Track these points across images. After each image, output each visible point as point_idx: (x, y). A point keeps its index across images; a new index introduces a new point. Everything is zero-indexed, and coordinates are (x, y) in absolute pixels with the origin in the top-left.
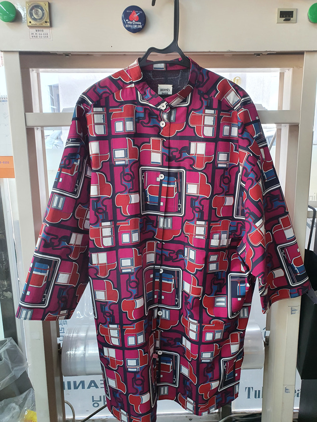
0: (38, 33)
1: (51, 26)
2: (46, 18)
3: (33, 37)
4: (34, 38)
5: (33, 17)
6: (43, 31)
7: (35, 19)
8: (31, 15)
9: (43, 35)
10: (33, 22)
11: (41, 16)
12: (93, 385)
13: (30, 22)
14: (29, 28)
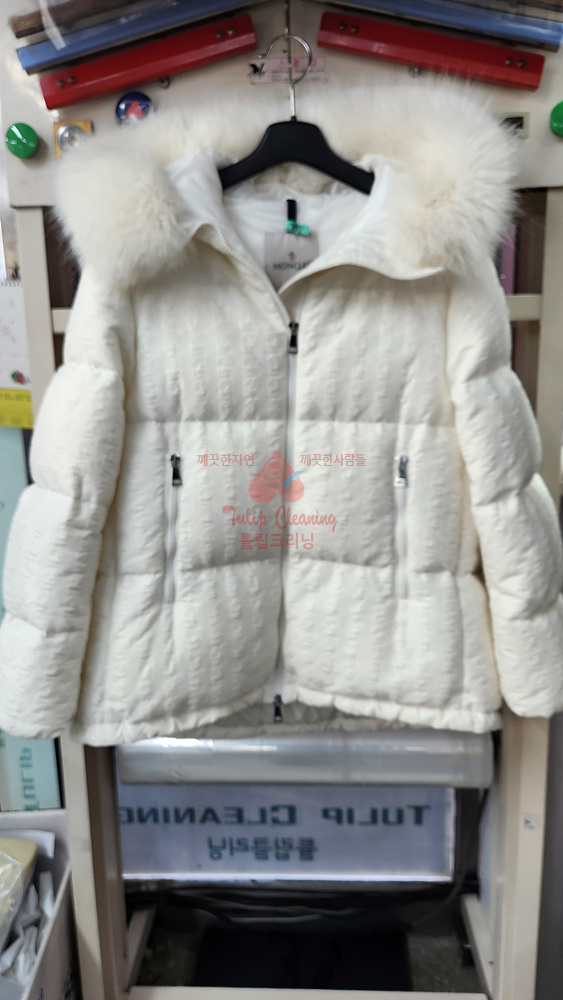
12: (210, 816)
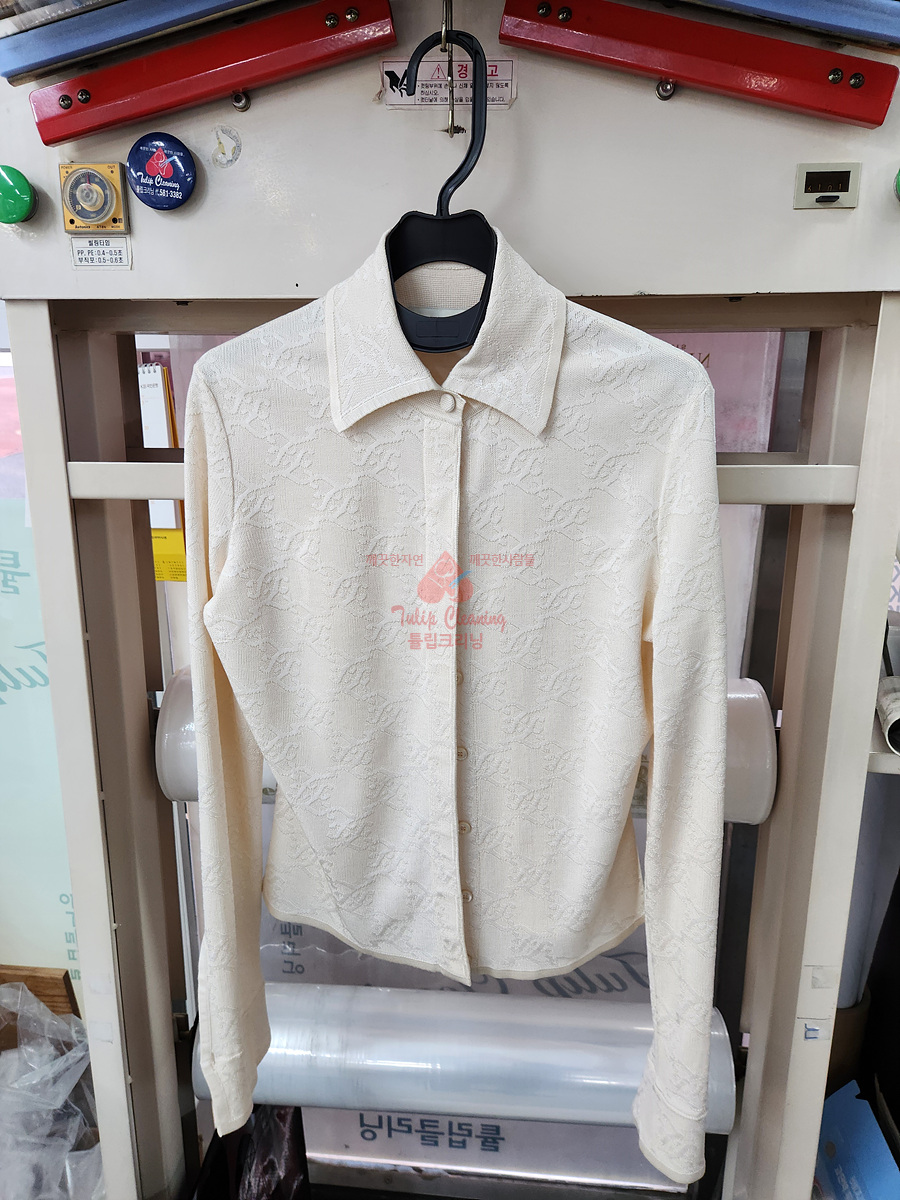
0: (95, 249)
1: (129, 230)
2: (115, 208)
3: (81, 260)
4: (84, 263)
5: (78, 208)
6: (108, 243)
7: (82, 213)
8: (74, 201)
9: (107, 256)
10: (79, 221)
11: (100, 203)
13: (72, 222)
14: (70, 236)
